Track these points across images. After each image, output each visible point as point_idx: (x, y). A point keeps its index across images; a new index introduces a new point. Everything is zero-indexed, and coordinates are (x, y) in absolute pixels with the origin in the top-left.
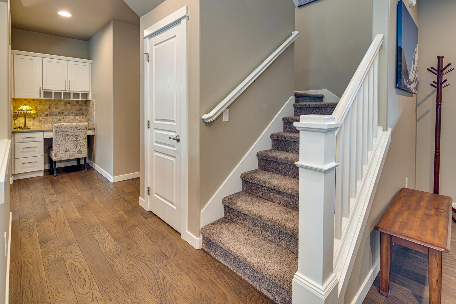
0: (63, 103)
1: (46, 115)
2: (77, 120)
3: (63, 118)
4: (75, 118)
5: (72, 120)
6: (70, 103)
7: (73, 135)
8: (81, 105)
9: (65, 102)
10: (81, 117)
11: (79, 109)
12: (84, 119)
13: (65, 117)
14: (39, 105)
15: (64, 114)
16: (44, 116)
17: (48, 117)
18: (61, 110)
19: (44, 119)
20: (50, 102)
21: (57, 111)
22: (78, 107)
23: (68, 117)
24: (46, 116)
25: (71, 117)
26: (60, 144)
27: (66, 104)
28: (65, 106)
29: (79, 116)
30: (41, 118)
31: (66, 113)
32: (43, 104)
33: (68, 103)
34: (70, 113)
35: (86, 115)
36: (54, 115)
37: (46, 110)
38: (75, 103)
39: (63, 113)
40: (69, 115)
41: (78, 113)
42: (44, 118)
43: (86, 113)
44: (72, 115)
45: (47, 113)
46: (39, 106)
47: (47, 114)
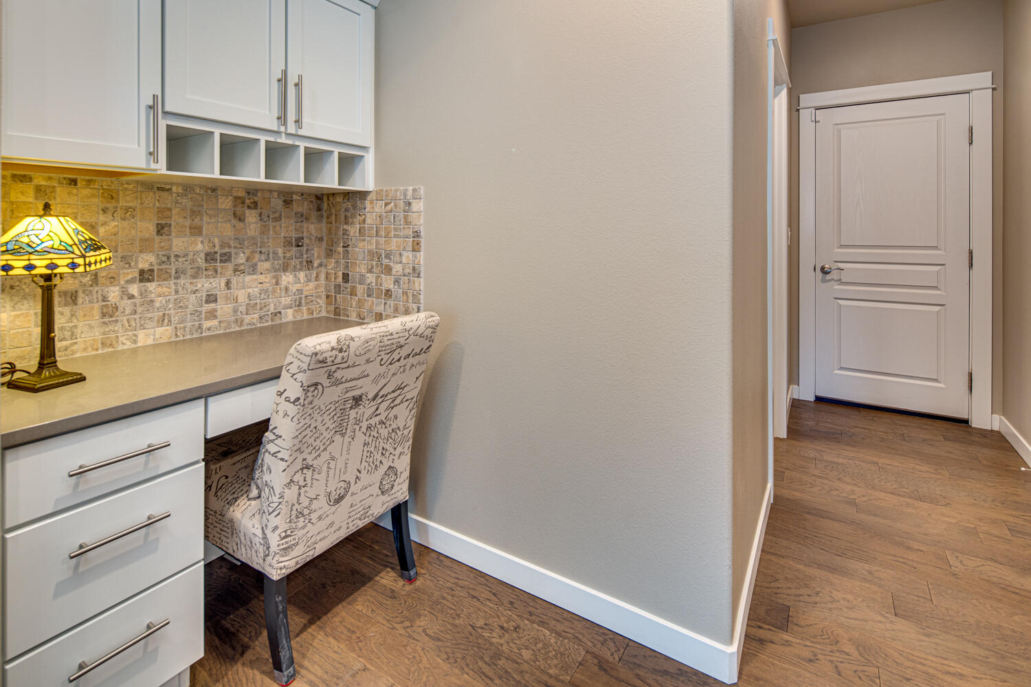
0: (226, 203)
1: (142, 272)
2: (287, 289)
3: (228, 284)
4: (277, 283)
5: (267, 291)
6: (255, 205)
7: (381, 394)
8: (302, 217)
9: (236, 198)
10: (302, 275)
11: (294, 235)
12: (312, 285)
13: (234, 281)
14: (104, 211)
15: (230, 266)
16: (129, 282)
17: (151, 286)
18: (216, 241)
19: (131, 297)
20: (165, 194)
21: (200, 246)
22: (288, 228)
23: (248, 278)
24: (141, 281)
25: (262, 278)
26: (315, 463)
27: (239, 209)
28: (234, 221)
29: (295, 269)
30: (113, 293)
31: (241, 259)
32: (127, 209)
33: (247, 201)
34: (257, 256)
35: (320, 265)
36: (184, 272)
37: (145, 245)
38: (277, 203)
39: (226, 258)
40: (254, 269)
41: (288, 255)
42: (134, 289)
43: (319, 257)
44: (267, 265)
45: (146, 261)
46: (102, 218)
47: (146, 266)
